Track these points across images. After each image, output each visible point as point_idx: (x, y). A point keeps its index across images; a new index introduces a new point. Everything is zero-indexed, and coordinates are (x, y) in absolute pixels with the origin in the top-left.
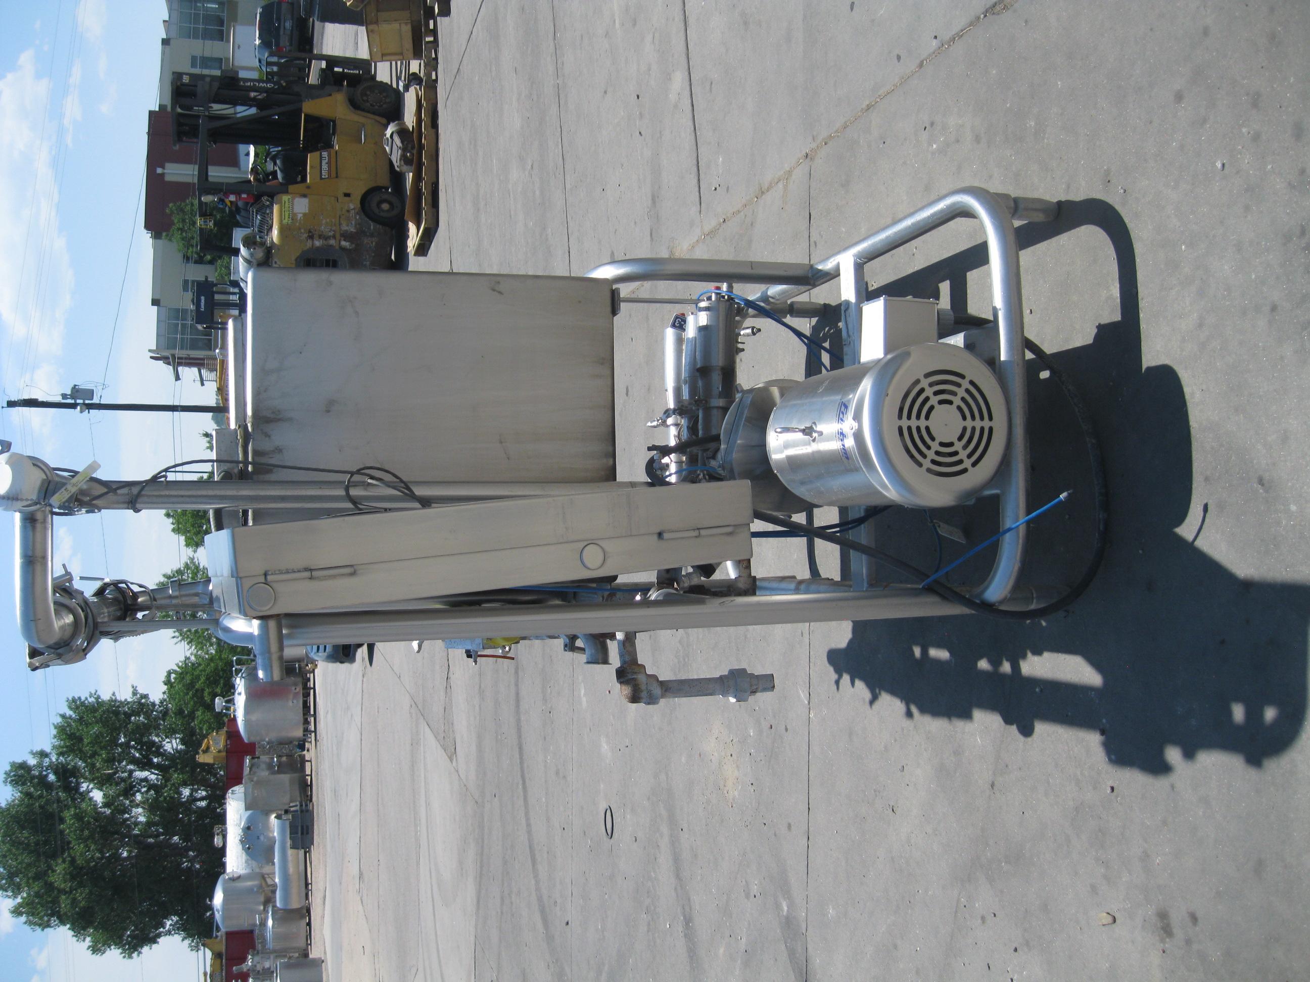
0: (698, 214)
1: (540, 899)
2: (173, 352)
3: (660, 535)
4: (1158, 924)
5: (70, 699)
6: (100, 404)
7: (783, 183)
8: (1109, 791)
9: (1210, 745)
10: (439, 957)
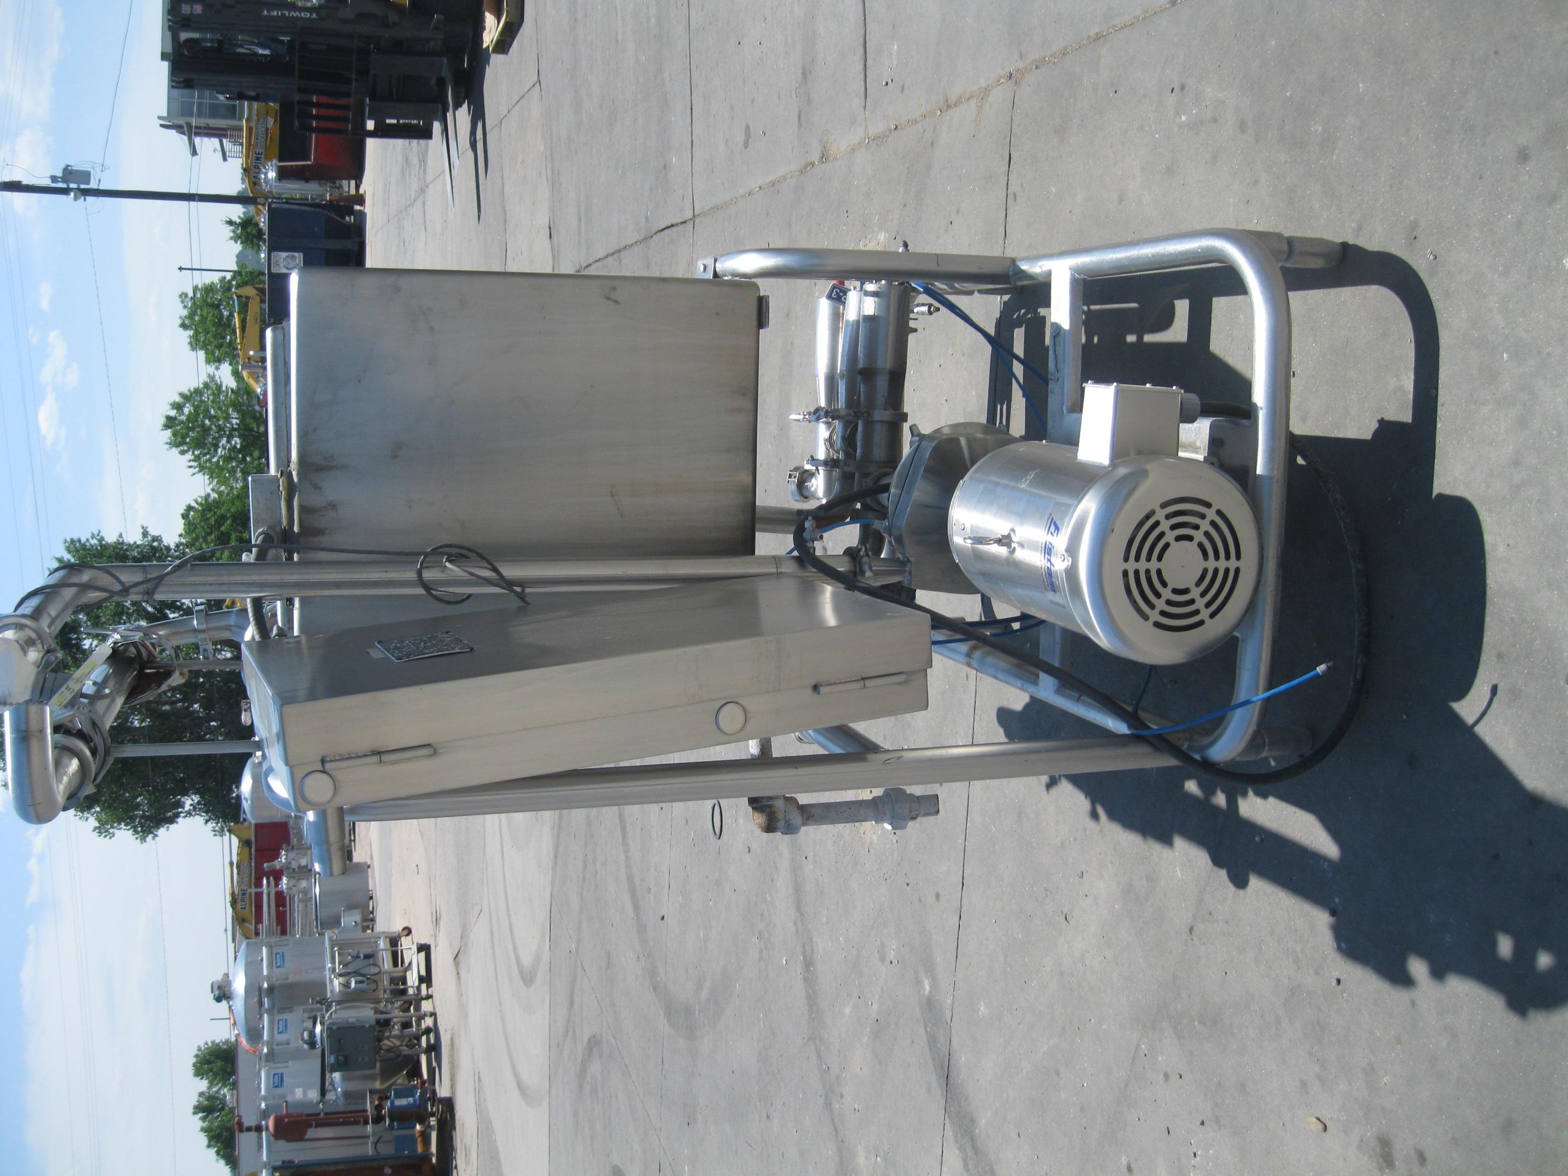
0: (862, 109)
1: (630, 879)
2: (188, 119)
3: (816, 688)
4: (1378, 1150)
5: (69, 540)
6: (98, 190)
7: (977, 103)
8: (1334, 983)
9: (1466, 972)
10: (507, 905)
